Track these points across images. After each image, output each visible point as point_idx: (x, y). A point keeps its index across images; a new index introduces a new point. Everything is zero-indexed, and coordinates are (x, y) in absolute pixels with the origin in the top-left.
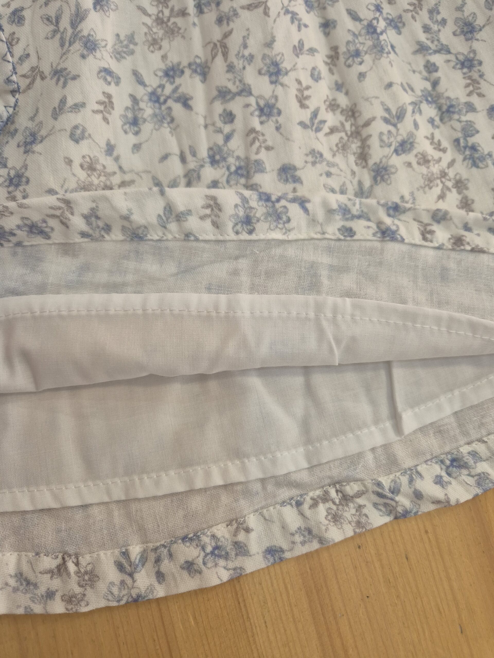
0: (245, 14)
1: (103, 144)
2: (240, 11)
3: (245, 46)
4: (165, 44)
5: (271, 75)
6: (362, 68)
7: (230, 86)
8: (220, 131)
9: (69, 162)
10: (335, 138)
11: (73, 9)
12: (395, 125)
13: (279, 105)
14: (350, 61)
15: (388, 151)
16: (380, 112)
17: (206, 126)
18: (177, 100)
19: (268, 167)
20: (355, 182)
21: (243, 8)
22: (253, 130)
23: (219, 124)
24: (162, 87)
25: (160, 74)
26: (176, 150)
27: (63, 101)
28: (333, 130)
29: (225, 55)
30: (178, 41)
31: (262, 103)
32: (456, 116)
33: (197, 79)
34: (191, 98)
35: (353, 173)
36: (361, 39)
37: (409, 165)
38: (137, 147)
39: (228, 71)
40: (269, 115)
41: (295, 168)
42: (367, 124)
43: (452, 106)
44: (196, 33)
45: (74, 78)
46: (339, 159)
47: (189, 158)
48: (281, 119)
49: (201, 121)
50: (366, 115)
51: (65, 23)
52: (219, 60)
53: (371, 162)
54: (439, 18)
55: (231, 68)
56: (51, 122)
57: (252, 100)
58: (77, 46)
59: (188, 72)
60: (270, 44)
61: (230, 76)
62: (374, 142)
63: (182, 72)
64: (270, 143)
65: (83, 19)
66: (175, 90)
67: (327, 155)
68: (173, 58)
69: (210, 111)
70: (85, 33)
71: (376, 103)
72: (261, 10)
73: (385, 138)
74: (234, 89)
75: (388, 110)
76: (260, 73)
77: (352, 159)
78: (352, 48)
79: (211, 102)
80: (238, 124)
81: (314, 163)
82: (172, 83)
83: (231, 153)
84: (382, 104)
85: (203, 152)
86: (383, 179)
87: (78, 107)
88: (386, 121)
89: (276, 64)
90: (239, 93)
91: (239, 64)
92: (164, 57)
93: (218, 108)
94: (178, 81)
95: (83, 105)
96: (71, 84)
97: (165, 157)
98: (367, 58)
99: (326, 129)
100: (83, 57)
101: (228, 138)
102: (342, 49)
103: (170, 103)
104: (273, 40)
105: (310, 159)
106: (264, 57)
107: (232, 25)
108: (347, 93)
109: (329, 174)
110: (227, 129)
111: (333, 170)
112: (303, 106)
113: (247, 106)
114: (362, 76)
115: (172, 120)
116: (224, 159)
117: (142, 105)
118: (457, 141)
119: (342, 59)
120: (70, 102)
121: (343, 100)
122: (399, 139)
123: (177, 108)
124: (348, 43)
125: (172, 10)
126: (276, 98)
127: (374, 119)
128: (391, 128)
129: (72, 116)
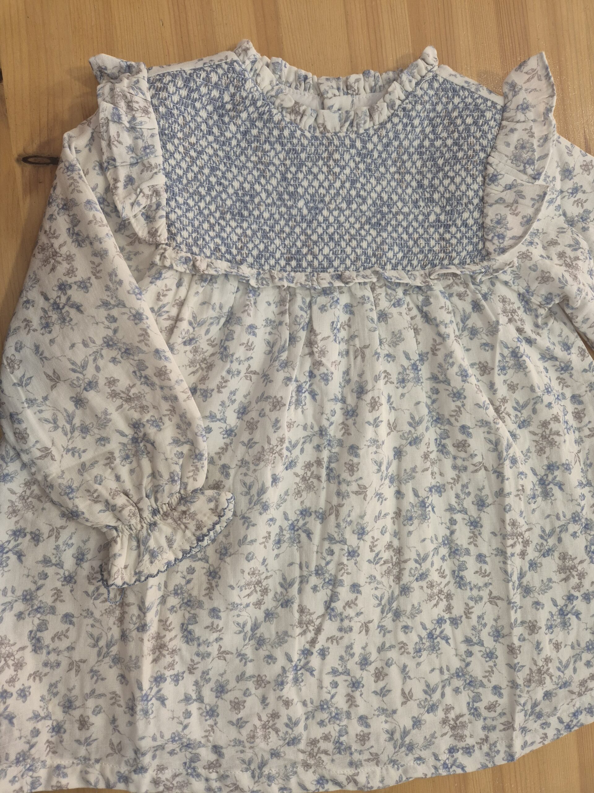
0: (353, 496)
1: (261, 560)
2: (351, 494)
3: (349, 516)
4: (304, 494)
5: (359, 534)
6: (411, 528)
7: (336, 535)
8: (324, 559)
9: (243, 572)
10: (385, 567)
11: (260, 485)
12: (420, 564)
13: (359, 552)
14: (405, 522)
15: (412, 579)
16: (413, 556)
17: (317, 552)
18: (305, 531)
19: (346, 583)
20: (390, 592)
21: (353, 492)
22: (342, 564)
23: (325, 554)
24: (298, 521)
25: (298, 512)
26: (298, 561)
27: (245, 537)
28: (385, 562)
29: (337, 516)
30: (311, 494)
31: (350, 549)
32: (458, 557)
33: (318, 521)
34: (313, 534)
35: (390, 587)
36: (415, 509)
37: (422, 588)
38: (277, 556)
40: (353, 556)
41: (359, 586)
42: (405, 562)
43: (457, 550)
44: (323, 494)
45: (254, 525)
46: (384, 580)
47: (304, 568)
48: (358, 559)
49: (315, 549)
50: (406, 557)
51: (254, 491)
52: (333, 517)
53: (401, 583)
54: (467, 491)
55: (338, 526)
56: (237, 547)
57: (346, 547)
58: (258, 507)
59: (313, 516)
60: (362, 517)
61: (336, 530)
62: (406, 573)
63: (311, 514)
64: (349, 571)
65: (264, 493)
66: (305, 524)
67: (378, 578)
68: (307, 504)
69: (321, 546)
70: (264, 500)
71: (413, 550)
72: (362, 496)
73: (413, 571)
74: (337, 538)
75: (419, 555)
76: (353, 532)
77: (392, 578)
78: (409, 515)
79: (323, 539)
80: (335, 557)
81: (370, 583)
82: (304, 519)
83: (327, 571)
84: (417, 551)
85: (313, 568)
86: (405, 594)
87: (252, 542)
88: (416, 561)
89: (363, 529)
90: (340, 542)
91: (343, 525)
92: (302, 502)
93: (326, 545)
94: (307, 519)
95: (255, 540)
96: (251, 527)
97: (291, 564)
98: (416, 522)
99: (382, 562)
100: (261, 514)
101: (328, 563)
102: (404, 513)
103: (300, 532)
104: (365, 515)
105: (369, 580)
106: (358, 524)
107: (344, 501)
108: (399, 539)
109: (376, 588)
110: (328, 558)
111: (379, 586)
112: (372, 551)
113: (343, 550)
114: (410, 533)
115: (299, 542)
116: (323, 574)
117: (285, 533)
118: (454, 572)
119: (402, 519)
120: (249, 539)
121: (396, 543)
122: (421, 572)
123: (303, 536)
124: (408, 511)
125: (312, 473)
126: (359, 547)
127: (410, 559)
128: (418, 566)
129: (249, 546)
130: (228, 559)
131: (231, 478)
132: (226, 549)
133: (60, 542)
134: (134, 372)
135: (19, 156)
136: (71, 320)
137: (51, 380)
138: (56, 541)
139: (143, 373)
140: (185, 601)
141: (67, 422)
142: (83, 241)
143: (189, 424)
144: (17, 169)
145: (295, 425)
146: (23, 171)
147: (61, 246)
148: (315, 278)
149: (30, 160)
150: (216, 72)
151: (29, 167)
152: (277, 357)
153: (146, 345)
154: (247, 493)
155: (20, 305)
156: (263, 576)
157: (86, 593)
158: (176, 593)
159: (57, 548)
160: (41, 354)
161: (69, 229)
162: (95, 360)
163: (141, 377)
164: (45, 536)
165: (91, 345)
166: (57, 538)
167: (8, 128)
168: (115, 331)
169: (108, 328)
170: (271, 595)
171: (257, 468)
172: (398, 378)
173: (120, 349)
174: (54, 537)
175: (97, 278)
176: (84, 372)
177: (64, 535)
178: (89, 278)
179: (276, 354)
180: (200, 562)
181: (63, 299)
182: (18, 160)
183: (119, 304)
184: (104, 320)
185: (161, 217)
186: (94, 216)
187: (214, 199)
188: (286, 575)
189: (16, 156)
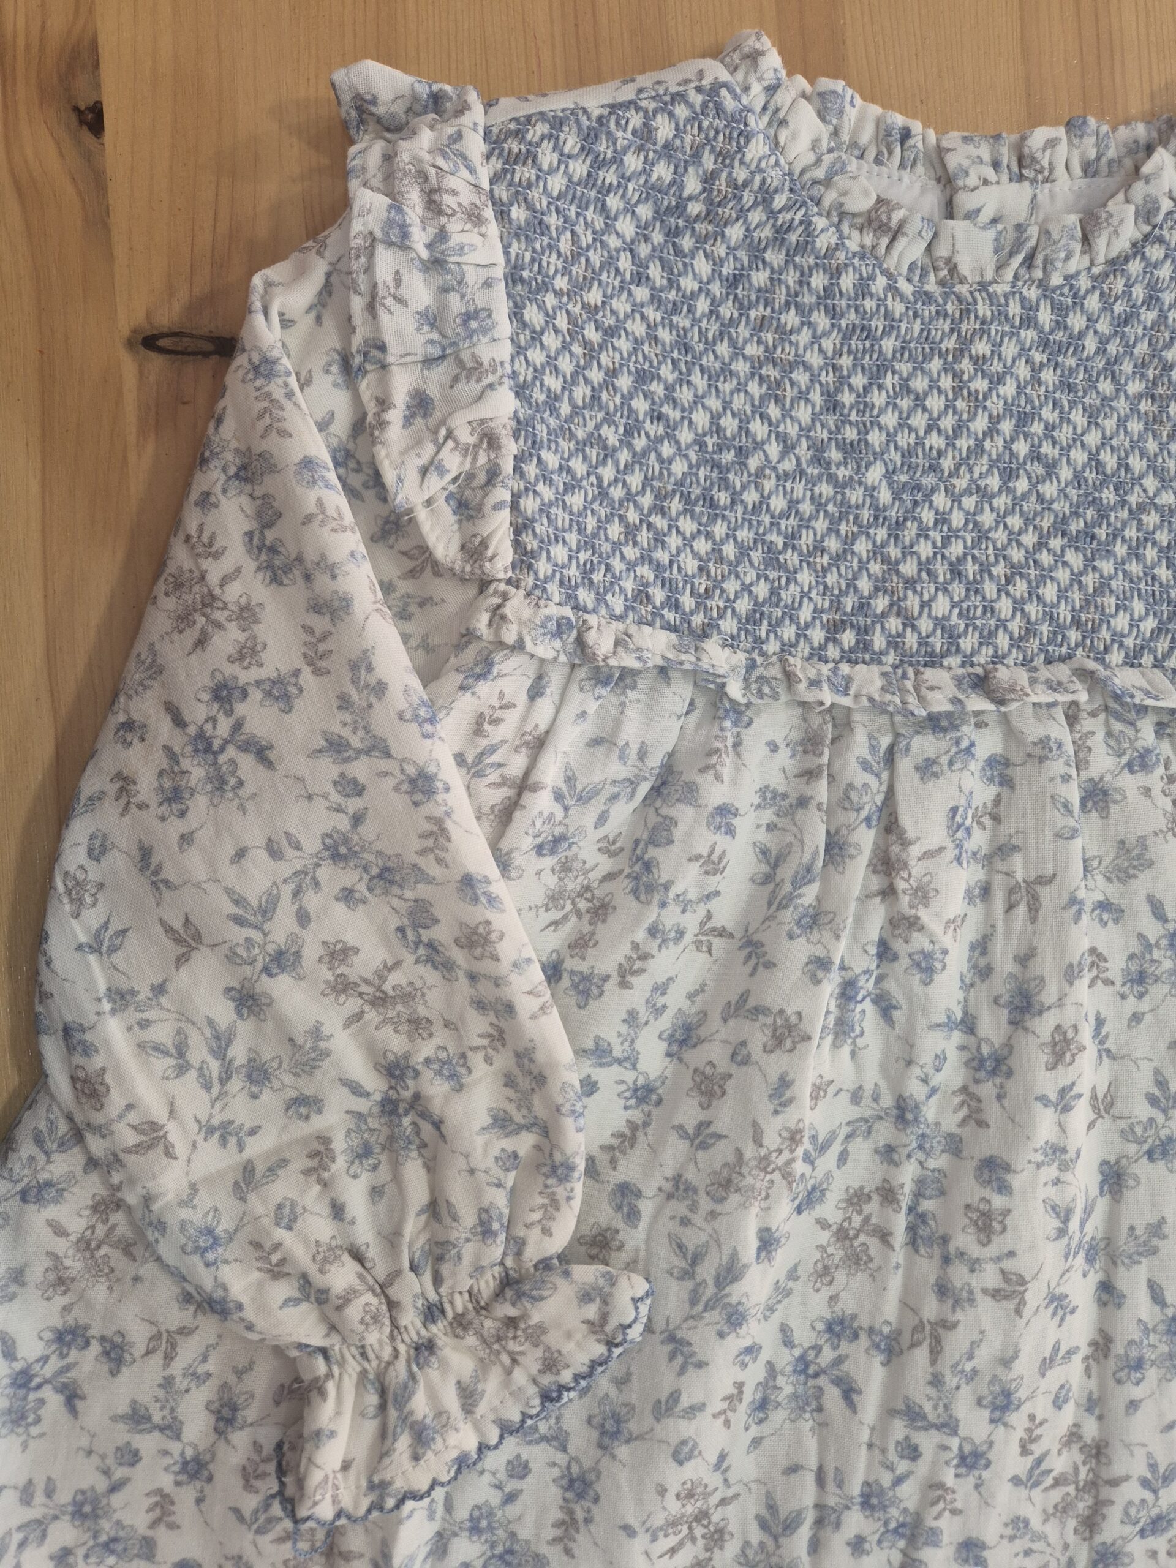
0: (985, 1304)
1: (713, 1459)
2: (979, 1296)
3: (971, 1357)
4: (840, 1276)
5: (995, 1408)
6: (1137, 1393)
7: (928, 1408)
8: (891, 1468)
9: (662, 1491)
10: (1056, 1495)
11: (726, 1257)
12: (1155, 1492)
13: (991, 1455)
14: (1122, 1375)
15: (1129, 1530)
16: (1139, 1468)
17: (870, 1446)
18: (837, 1382)
19: (946, 1539)
20: (1064, 1560)
21: (985, 1291)
22: (941, 1486)
23: (892, 1455)
24: (818, 1349)
25: (820, 1326)
26: (813, 1464)
27: (675, 1397)
28: (1057, 1482)
29: (936, 1352)
30: (860, 1280)
31: (967, 1449)
33: (878, 1358)
34: (860, 1392)
35: (1066, 1546)
36: (1153, 1339)
37: (1154, 1554)
38: (756, 1442)
39: (931, 1383)
40: (972, 1467)
41: (983, 1546)
42: (1114, 1483)
44: (895, 1283)
45: (700, 1365)
46: (1051, 1530)
47: (831, 1487)
48: (986, 1474)
49: (865, 1435)
50: (1118, 1469)
51: (707, 1271)
52: (921, 1355)
53: (1098, 1539)
55: (936, 1381)
56: (649, 1421)
57: (954, 1443)
58: (715, 1316)
59: (864, 1341)
60: (1007, 1362)
61: (931, 1391)
62: (1114, 1514)
63: (856, 1336)
64: (958, 1505)
65: (736, 1279)
66: (838, 1361)
67: (1036, 1523)
68: (848, 1304)
69: (880, 1429)
70: (734, 1300)
71: (1140, 1454)
72: (1012, 1304)
73: (1133, 1511)
74: (932, 1416)
75: (1153, 1467)
76: (979, 1402)
77: (1072, 1523)
78: (1134, 1353)
79: (890, 1412)
80: (922, 1467)
81: (1012, 1538)
82: (835, 1347)
83: (896, 1501)
84: (1149, 1455)
85: (855, 1488)
87: (694, 1410)
88: (1145, 1483)
89: (1007, 1394)
90: (939, 1427)
91: (951, 1380)
92: (833, 1299)
93: (899, 1429)
94: (845, 1347)
95: (702, 1407)
96: (691, 1371)
97: (793, 1469)
98: (1152, 1374)
99: (1049, 1481)
100: (721, 1335)
101: (899, 1481)
102: (1118, 1348)
103: (823, 1381)
104: (1015, 1356)
105: (1009, 1531)
106: (994, 1380)
107: (959, 1315)
108: (1100, 1418)
109: (1028, 1553)
110: (902, 1466)
111: (1036, 1546)
112: (1025, 1451)
113: (945, 1448)
114: (1133, 1405)
115: (820, 1409)
116: (884, 1508)
117: (781, 1381)
119: (1112, 1364)
120: (685, 1402)
121: (1090, 1429)
122: (1154, 1512)
123: (833, 1395)
124: (1131, 1342)
125: (866, 1220)
126: (991, 1444)
127: (1127, 1478)
128: (1148, 1495)
129: (683, 1424)
130: (623, 1451)
131: (643, 1223)
132: (618, 1420)
133: (177, 1368)
134: (401, 930)
135: (134, 331)
136: (241, 783)
137: (178, 940)
138: (166, 1366)
139: (426, 935)
140: (499, 1550)
141: (212, 1052)
142: (287, 569)
143: (541, 1080)
144: (128, 365)
145: (831, 1090)
146: (141, 373)
147: (225, 580)
148: (909, 685)
149: (161, 343)
150: (671, 115)
151: (157, 362)
152: (790, 898)
153: (439, 861)
154: (687, 1274)
155: (108, 734)
156: (714, 1499)
157: (236, 1511)
158: (475, 1529)
159: (168, 1383)
160: (156, 873)
161: (250, 535)
162: (297, 893)
163: (418, 943)
164: (139, 1350)
165: (290, 853)
166: (169, 1358)
167: (110, 257)
168: (357, 819)
169: (339, 810)
170: (732, 1548)
171: (719, 1208)
172: (1126, 971)
173: (366, 868)
174: (160, 1354)
175: (317, 672)
176: (267, 926)
177: (188, 1352)
178: (296, 673)
179: (787, 888)
180: (544, 1445)
181: (224, 727)
182: (130, 344)
183: (373, 748)
184: (330, 789)
185: (497, 507)
186: (320, 502)
187: (639, 458)
188: (779, 1497)
189: (126, 332)
